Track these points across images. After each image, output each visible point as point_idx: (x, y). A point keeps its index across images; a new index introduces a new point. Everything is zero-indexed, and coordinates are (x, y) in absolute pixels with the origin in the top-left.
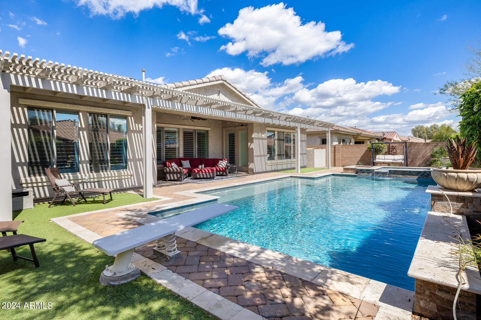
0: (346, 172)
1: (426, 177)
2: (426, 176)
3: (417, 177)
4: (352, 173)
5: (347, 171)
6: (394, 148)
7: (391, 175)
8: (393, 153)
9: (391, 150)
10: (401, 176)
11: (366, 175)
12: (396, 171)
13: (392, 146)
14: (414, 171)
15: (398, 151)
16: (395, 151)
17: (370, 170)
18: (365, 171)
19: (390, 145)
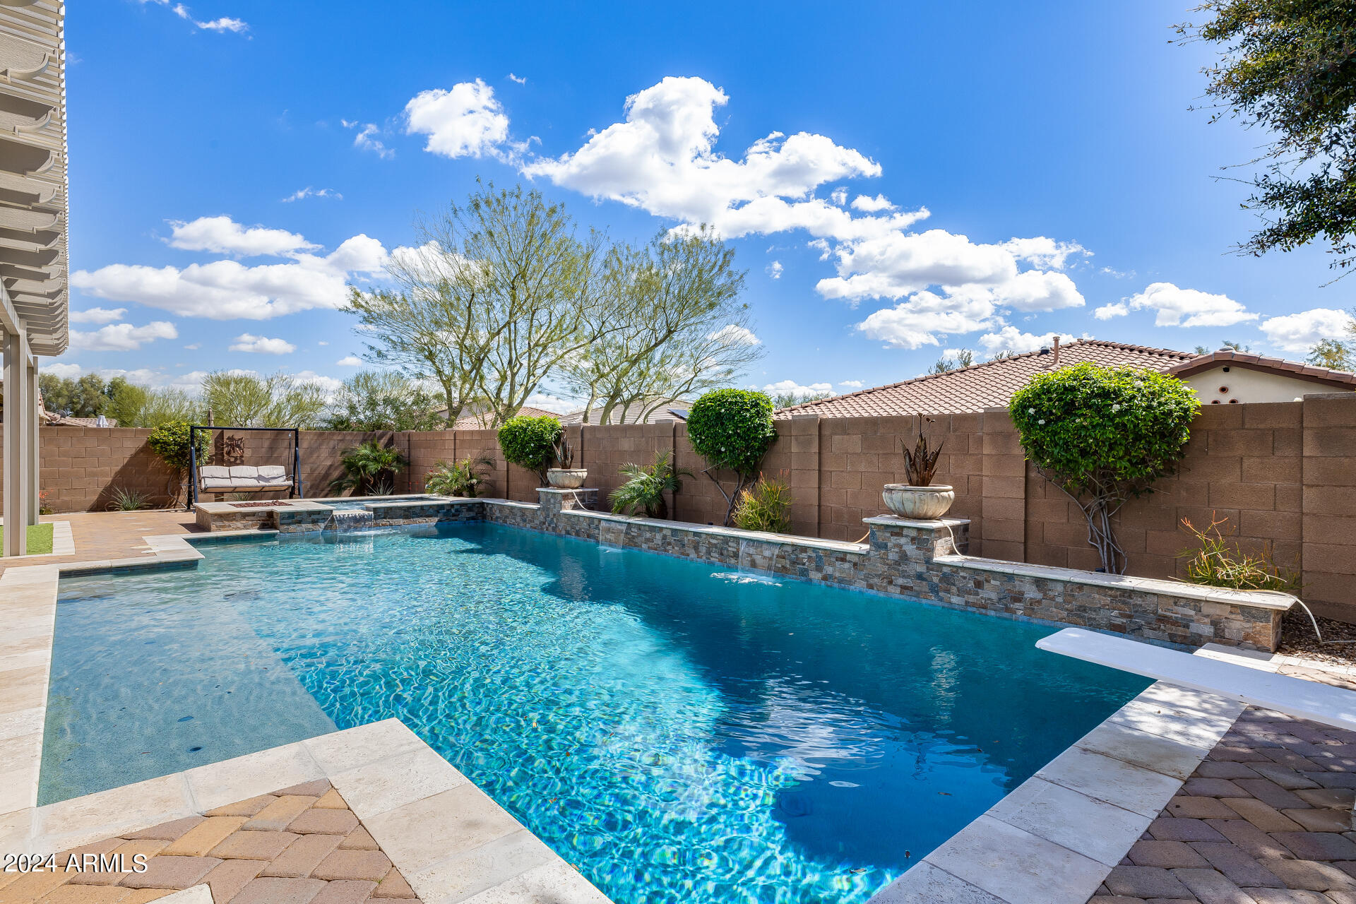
0: (223, 527)
1: (454, 518)
2: (454, 515)
3: (436, 519)
4: (245, 527)
5: (227, 523)
6: (234, 445)
7: (378, 521)
8: (232, 460)
9: (226, 449)
10: (401, 521)
11: (308, 530)
12: (391, 508)
13: (228, 438)
14: (431, 506)
15: (248, 453)
16: (238, 452)
17: (319, 512)
18: (305, 516)
19: (222, 434)
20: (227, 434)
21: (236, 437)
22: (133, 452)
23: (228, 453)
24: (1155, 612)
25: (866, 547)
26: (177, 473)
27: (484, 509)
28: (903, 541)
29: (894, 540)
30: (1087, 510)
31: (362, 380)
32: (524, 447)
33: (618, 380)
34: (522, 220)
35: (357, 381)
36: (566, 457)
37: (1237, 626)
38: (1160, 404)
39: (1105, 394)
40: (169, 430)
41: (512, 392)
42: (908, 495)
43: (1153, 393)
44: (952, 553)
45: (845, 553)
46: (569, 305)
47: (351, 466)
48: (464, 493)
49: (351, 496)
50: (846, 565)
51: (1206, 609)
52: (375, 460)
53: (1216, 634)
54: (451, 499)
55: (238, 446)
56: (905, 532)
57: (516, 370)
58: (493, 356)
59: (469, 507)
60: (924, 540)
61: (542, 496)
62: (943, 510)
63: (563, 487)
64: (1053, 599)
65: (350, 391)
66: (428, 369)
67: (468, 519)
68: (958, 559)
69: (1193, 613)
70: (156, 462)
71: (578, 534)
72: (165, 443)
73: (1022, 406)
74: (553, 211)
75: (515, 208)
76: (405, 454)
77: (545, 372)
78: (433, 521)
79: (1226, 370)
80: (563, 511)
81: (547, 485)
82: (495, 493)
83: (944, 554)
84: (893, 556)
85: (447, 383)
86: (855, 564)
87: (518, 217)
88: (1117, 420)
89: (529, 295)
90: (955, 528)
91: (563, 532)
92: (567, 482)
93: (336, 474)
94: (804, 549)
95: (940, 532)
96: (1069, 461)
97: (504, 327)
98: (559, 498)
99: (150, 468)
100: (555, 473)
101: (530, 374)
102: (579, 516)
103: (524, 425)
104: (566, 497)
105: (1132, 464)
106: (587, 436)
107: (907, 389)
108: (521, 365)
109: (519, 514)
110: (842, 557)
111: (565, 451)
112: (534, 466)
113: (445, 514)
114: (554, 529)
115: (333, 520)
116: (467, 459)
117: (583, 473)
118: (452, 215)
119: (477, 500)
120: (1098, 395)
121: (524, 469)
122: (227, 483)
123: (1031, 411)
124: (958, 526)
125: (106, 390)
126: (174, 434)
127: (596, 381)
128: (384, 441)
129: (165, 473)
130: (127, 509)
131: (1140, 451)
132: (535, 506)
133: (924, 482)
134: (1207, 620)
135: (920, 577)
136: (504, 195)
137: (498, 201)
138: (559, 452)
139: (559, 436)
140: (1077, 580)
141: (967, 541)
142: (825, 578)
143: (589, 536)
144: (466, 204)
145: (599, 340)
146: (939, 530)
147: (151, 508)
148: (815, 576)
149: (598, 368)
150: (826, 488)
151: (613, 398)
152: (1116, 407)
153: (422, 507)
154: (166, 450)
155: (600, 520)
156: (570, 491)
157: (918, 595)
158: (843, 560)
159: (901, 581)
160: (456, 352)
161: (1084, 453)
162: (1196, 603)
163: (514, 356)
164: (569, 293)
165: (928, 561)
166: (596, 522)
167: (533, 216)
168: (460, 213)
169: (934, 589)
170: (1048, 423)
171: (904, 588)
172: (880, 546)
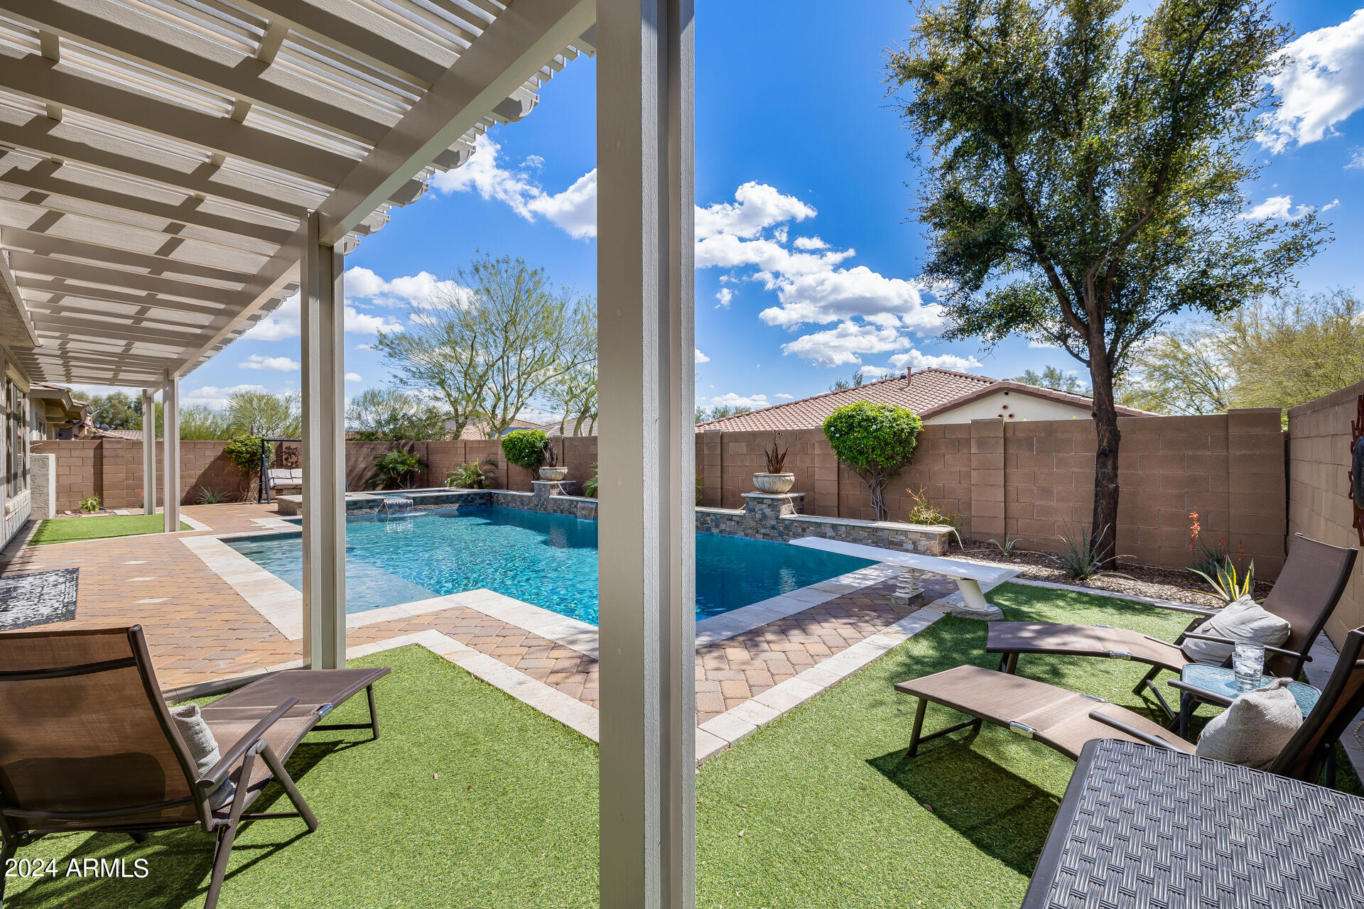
1: (470, 504)
2: (470, 502)
3: (458, 505)
6: (291, 453)
7: (416, 507)
8: (289, 464)
9: (285, 456)
10: (432, 506)
13: (286, 448)
14: (453, 496)
16: (294, 459)
17: (374, 501)
18: (364, 504)
19: (281, 444)
20: (285, 445)
21: (292, 447)
22: (212, 459)
23: (286, 459)
24: (888, 539)
25: (744, 512)
26: (247, 476)
27: (492, 497)
28: (764, 506)
29: (759, 506)
30: (870, 486)
31: (369, 397)
32: (521, 452)
33: (587, 399)
34: (512, 280)
35: (365, 397)
36: (552, 459)
37: (923, 543)
38: (897, 425)
39: (868, 419)
40: (242, 442)
41: (505, 409)
42: (766, 479)
43: (894, 419)
44: (792, 513)
45: (732, 516)
46: (548, 343)
47: (382, 468)
48: (475, 486)
49: (382, 490)
50: (733, 523)
51: (910, 536)
52: (403, 463)
53: (914, 549)
54: (465, 491)
55: (294, 454)
56: (765, 501)
57: (508, 392)
58: (490, 384)
59: (481, 496)
60: (775, 505)
61: (536, 487)
62: (788, 488)
63: (551, 480)
64: (840, 536)
65: (358, 405)
66: (440, 393)
67: (481, 504)
68: (795, 516)
69: (904, 538)
70: (231, 466)
71: (562, 512)
72: (239, 452)
73: (829, 425)
74: (535, 272)
75: (506, 271)
76: (425, 459)
77: (530, 395)
78: (456, 506)
79: (1007, 394)
80: (551, 496)
81: (538, 479)
82: (498, 486)
83: (787, 513)
84: (758, 516)
85: (454, 403)
86: (738, 522)
87: (508, 278)
88: (874, 434)
89: (518, 337)
90: (794, 499)
91: (552, 511)
92: (553, 477)
93: (369, 474)
94: (708, 514)
95: (784, 501)
96: (853, 458)
97: (499, 359)
98: (549, 487)
99: (225, 472)
100: (545, 470)
101: (520, 396)
102: (562, 500)
103: (521, 437)
104: (553, 487)
105: (886, 459)
106: (567, 444)
107: (804, 405)
108: (512, 389)
109: (519, 500)
110: (730, 518)
111: (551, 454)
112: (528, 466)
113: (463, 501)
114: (545, 509)
115: (384, 506)
116: (476, 462)
117: (565, 470)
118: (458, 276)
119: (485, 491)
120: (866, 420)
121: (521, 468)
122: (289, 482)
123: (832, 429)
124: (797, 497)
125: (132, 405)
126: (246, 445)
127: (570, 400)
128: (407, 448)
129: (237, 476)
130: (210, 503)
131: (889, 451)
132: (530, 494)
133: (777, 471)
134: (910, 542)
135: (773, 527)
136: (498, 262)
137: (493, 266)
138: (547, 455)
139: (546, 445)
140: (851, 524)
141: (802, 506)
142: (721, 532)
143: (570, 513)
144: (468, 268)
145: (572, 370)
146: (783, 500)
147: (228, 502)
148: (715, 531)
149: (572, 391)
150: (725, 477)
151: (583, 413)
152: (874, 427)
153: (447, 496)
154: (240, 458)
155: (577, 502)
156: (556, 482)
157: (772, 538)
158: (731, 520)
159: (763, 531)
160: (461, 379)
161: (861, 453)
162: (905, 533)
163: (507, 382)
164: (548, 334)
165: (777, 518)
166: (575, 503)
167: (519, 277)
168: (464, 275)
169: (781, 534)
170: (841, 436)
171: (765, 535)
172: (751, 510)
